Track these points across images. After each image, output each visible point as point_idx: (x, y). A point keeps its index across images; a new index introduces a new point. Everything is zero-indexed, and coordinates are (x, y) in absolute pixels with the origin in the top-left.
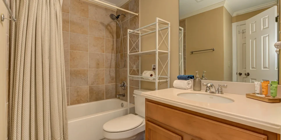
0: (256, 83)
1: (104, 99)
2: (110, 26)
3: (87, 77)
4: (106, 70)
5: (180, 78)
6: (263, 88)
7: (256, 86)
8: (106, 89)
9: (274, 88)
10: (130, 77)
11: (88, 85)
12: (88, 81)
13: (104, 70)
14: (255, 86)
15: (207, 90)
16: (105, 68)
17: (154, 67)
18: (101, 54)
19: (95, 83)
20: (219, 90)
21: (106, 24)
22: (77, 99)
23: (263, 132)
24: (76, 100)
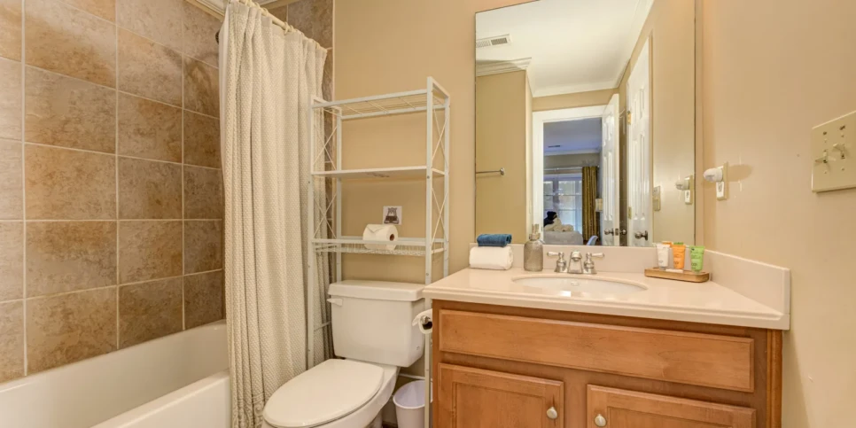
0: (660, 246)
1: (178, 330)
2: (201, 69)
3: (113, 253)
4: (186, 223)
5: (484, 242)
6: (676, 256)
7: (659, 252)
8: (187, 292)
9: (698, 255)
10: (317, 244)
11: (114, 283)
12: (115, 268)
13: (180, 223)
14: (657, 252)
15: (558, 267)
16: (186, 217)
17: (392, 215)
18: (167, 164)
19: (144, 272)
20: (588, 266)
21: (188, 61)
22: (63, 343)
23: (743, 332)
24: (60, 349)
